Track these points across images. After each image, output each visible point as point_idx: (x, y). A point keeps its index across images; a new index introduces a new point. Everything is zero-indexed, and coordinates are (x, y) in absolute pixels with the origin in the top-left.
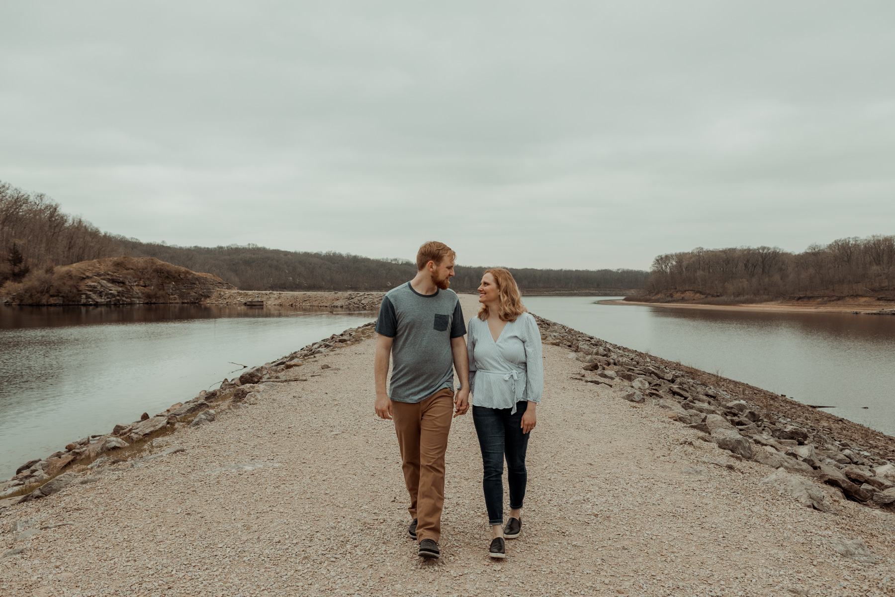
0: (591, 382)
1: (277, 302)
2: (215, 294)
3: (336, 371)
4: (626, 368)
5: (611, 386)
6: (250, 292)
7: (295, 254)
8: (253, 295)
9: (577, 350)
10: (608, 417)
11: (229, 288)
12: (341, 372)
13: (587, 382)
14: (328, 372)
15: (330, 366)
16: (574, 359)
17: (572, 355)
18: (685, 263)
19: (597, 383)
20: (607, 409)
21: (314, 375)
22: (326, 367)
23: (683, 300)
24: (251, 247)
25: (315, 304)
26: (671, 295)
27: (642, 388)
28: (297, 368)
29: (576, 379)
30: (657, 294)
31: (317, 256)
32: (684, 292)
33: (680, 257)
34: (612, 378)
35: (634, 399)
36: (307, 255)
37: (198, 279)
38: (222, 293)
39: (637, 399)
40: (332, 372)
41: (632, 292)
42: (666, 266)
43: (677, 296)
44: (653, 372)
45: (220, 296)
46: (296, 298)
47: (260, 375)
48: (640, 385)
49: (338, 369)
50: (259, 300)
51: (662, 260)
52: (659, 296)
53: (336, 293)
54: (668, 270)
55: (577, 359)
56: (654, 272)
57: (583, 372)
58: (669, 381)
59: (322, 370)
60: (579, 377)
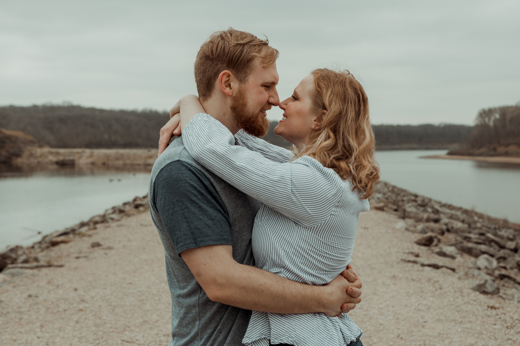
0: (429, 266)
1: (90, 160)
2: (26, 154)
3: (107, 251)
4: (462, 236)
5: (453, 270)
6: (62, 151)
7: (111, 112)
8: (65, 153)
9: (404, 216)
10: (460, 330)
11: (41, 146)
12: (113, 252)
13: (423, 265)
14: (98, 252)
15: (102, 243)
16: (403, 229)
17: (401, 224)
18: (509, 116)
19: (436, 267)
20: (456, 313)
21: (81, 255)
22: (96, 245)
23: (506, 154)
24: (66, 105)
25: (128, 162)
26: (495, 149)
27: (489, 267)
28: (62, 246)
29: (409, 261)
30: (480, 147)
31: (134, 113)
32: (507, 145)
33: (504, 111)
34: (453, 258)
35: (486, 290)
36: (123, 112)
37: (9, 138)
38: (34, 152)
39: (489, 288)
40: (102, 252)
41: (455, 147)
42: (489, 120)
43: (501, 149)
44: (493, 241)
45: (31, 155)
46: (108, 156)
47: (14, 256)
48: (486, 264)
49: (110, 248)
50: (71, 158)
51: (485, 114)
52: (483, 150)
53: (149, 151)
54: (491, 124)
55: (407, 229)
56: (477, 126)
57: (417, 249)
58: (511, 250)
59: (92, 250)
60: (413, 258)
